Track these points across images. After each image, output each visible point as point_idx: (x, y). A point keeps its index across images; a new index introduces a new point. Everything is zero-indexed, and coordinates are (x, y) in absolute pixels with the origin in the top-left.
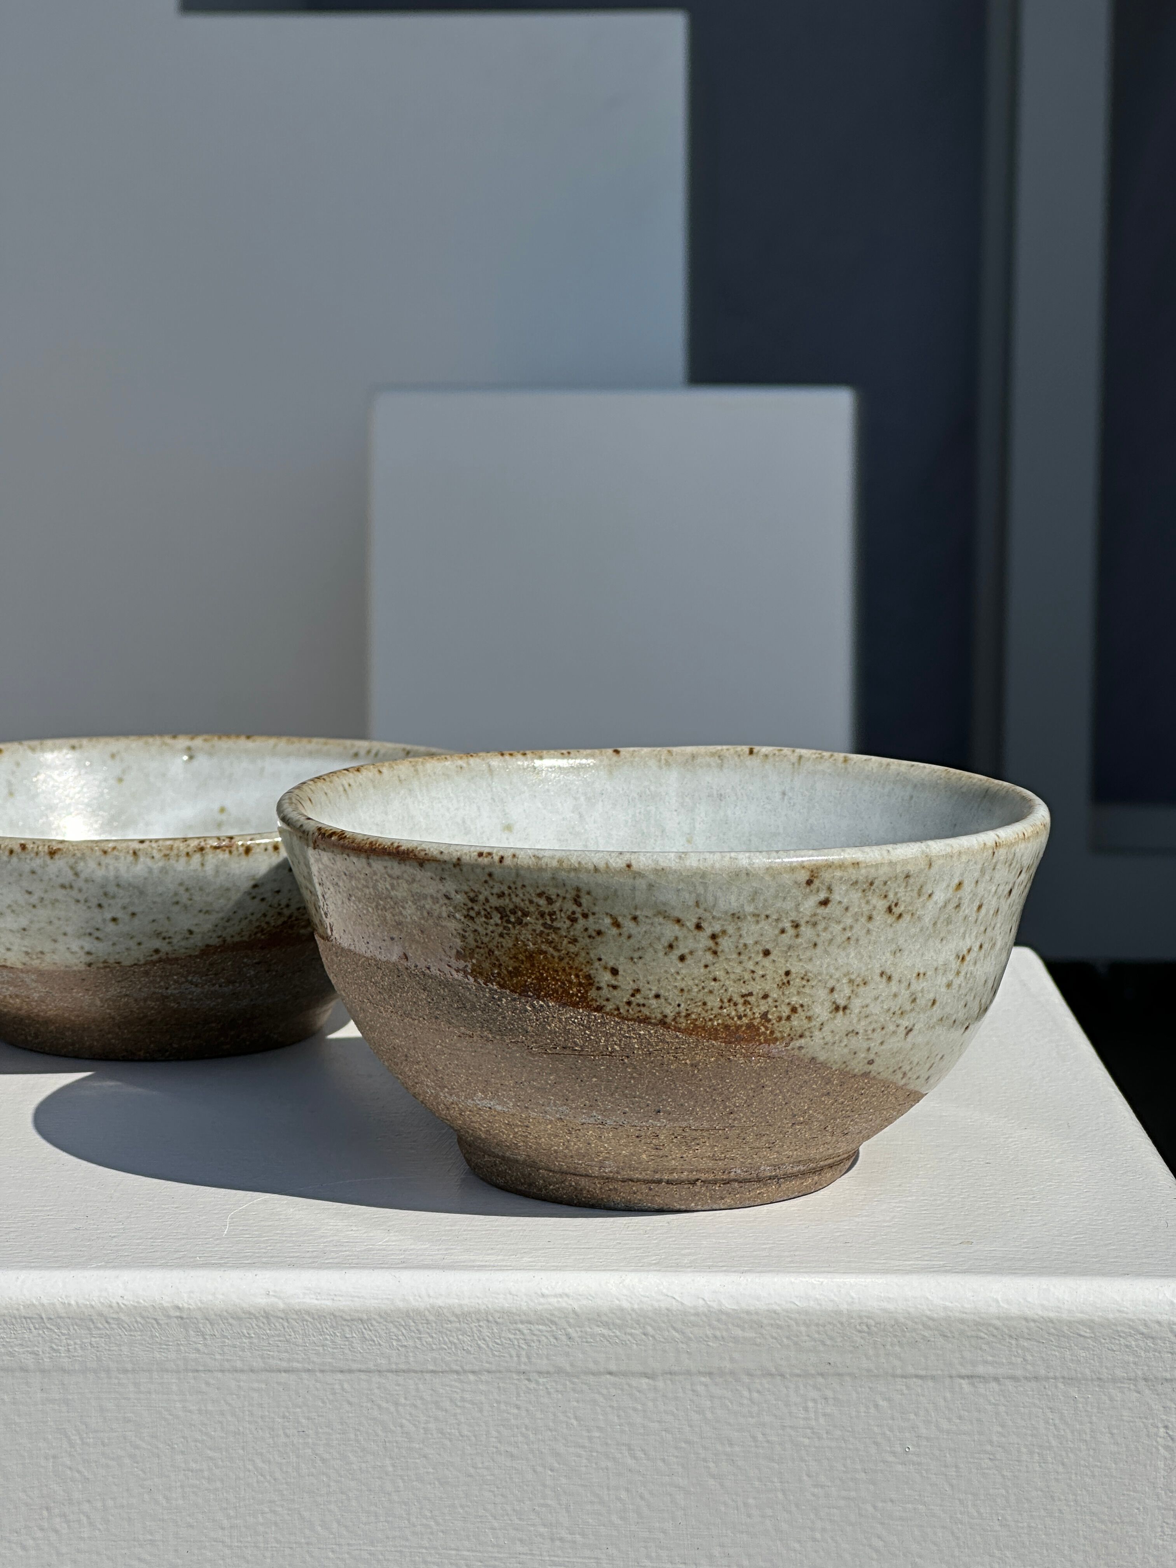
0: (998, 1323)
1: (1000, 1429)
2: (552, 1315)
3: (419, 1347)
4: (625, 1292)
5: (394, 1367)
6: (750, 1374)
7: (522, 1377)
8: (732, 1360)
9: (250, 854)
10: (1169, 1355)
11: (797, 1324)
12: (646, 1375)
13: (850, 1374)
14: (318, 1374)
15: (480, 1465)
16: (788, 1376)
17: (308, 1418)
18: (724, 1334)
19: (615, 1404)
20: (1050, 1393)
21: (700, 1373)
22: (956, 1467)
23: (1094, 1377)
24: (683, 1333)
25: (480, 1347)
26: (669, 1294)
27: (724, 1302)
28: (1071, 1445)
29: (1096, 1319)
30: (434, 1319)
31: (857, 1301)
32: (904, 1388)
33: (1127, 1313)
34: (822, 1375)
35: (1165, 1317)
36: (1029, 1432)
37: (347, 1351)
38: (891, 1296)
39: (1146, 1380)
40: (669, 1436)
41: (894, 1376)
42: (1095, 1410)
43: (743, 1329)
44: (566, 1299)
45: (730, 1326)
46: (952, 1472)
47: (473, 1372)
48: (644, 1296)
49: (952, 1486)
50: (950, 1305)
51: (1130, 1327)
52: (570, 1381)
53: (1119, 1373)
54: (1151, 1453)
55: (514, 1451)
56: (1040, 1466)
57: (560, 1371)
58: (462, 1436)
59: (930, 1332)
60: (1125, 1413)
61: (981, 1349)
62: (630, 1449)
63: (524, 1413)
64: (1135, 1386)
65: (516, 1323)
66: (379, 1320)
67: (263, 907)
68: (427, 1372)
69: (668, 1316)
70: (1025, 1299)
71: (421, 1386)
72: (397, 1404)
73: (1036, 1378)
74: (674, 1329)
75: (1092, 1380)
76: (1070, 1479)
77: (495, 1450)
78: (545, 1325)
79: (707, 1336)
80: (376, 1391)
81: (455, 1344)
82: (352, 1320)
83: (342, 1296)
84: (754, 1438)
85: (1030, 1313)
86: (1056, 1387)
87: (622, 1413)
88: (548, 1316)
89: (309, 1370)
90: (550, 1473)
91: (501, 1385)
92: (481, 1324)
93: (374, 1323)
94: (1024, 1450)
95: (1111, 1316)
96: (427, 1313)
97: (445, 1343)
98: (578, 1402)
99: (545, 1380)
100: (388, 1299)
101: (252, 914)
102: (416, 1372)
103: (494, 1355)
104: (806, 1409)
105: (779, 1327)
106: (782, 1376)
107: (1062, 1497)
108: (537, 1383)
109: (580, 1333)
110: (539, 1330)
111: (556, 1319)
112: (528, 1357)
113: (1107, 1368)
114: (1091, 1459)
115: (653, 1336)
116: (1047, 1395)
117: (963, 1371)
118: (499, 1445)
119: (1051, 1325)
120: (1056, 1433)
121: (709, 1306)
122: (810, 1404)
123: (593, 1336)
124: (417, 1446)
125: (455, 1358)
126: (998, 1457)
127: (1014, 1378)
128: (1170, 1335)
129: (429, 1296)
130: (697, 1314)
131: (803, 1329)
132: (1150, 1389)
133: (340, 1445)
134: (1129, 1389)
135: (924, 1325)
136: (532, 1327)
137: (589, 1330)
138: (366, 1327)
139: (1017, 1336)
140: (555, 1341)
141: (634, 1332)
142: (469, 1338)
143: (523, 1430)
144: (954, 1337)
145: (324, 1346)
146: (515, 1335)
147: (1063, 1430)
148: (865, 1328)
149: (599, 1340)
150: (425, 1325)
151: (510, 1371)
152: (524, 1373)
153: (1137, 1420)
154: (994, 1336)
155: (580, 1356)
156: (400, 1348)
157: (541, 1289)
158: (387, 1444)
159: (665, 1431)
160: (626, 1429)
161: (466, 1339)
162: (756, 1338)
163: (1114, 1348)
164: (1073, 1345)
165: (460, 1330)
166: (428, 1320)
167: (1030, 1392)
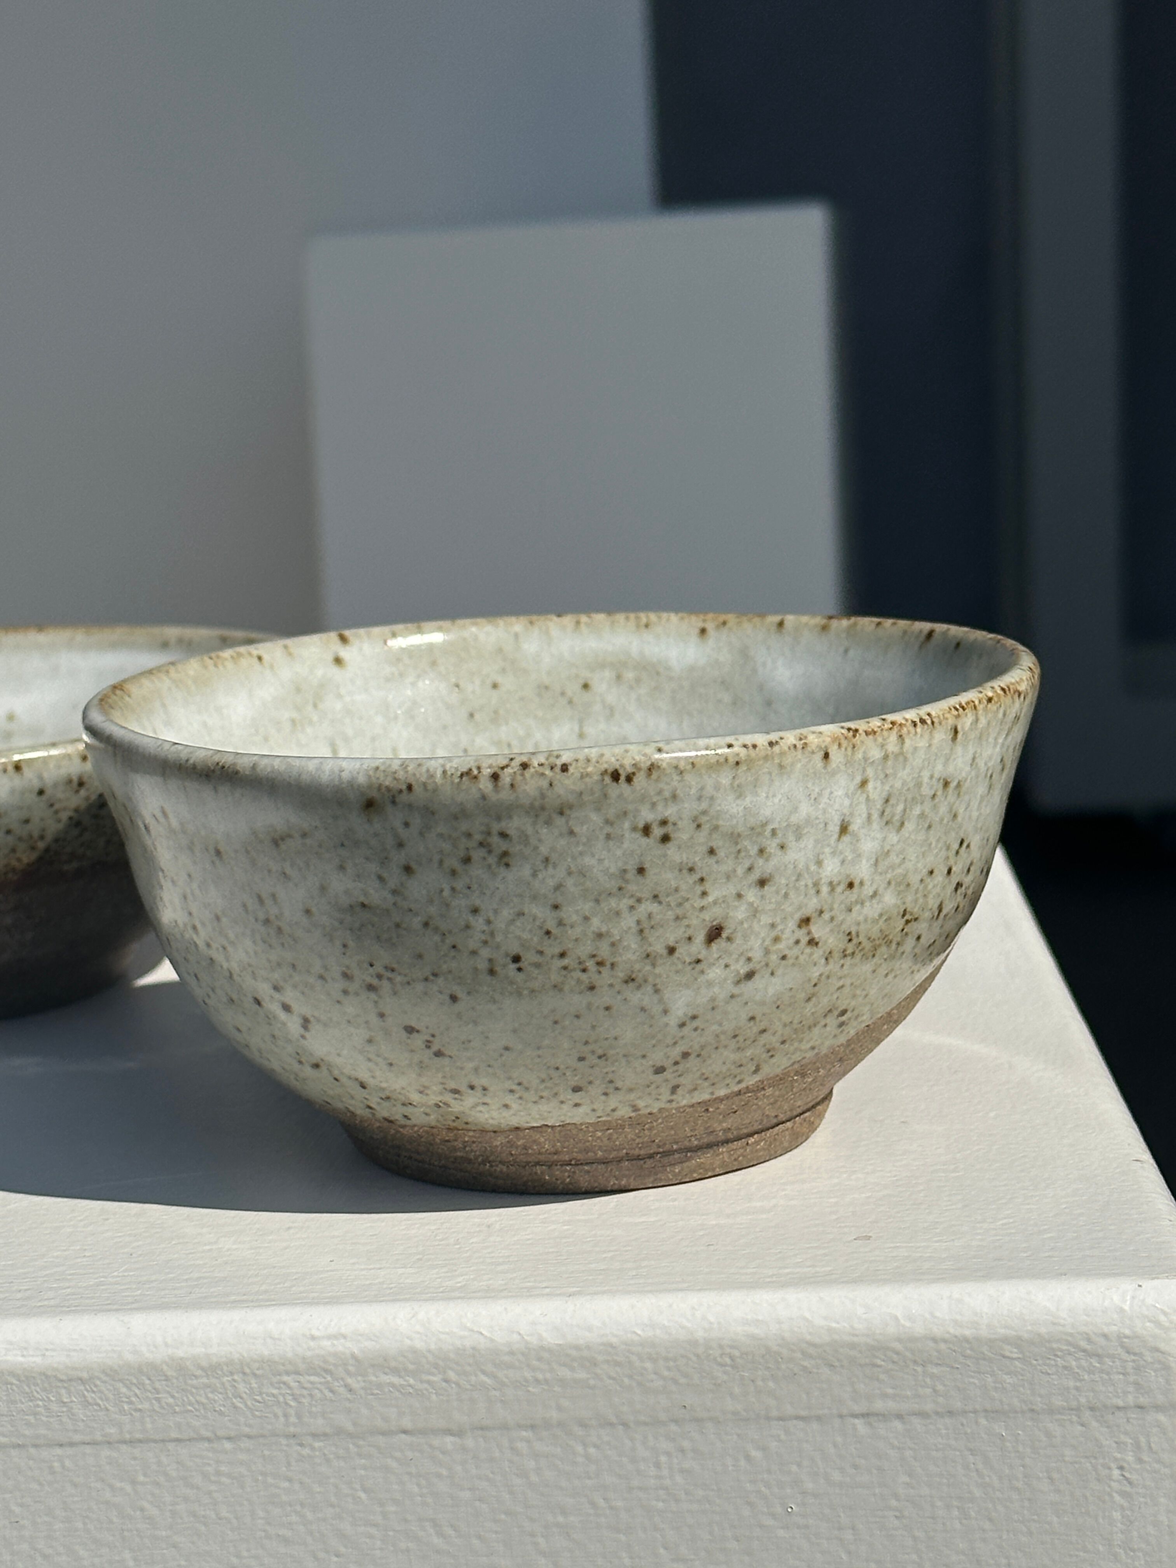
0: (898, 1346)
1: (907, 1479)
2: (325, 1362)
3: (157, 1409)
4: (418, 1328)
5: (127, 1436)
6: (583, 1425)
7: (292, 1441)
8: (559, 1408)
10: (1121, 1376)
11: (640, 1359)
12: (449, 1432)
13: (712, 1419)
14: (32, 1451)
15: (245, 1554)
16: (632, 1425)
17: (21, 1505)
18: (549, 1376)
19: (413, 1470)
20: (969, 1431)
22: (854, 1528)
23: (1025, 1408)
24: (495, 1377)
25: (235, 1407)
26: (476, 1328)
27: (545, 1335)
28: (998, 1494)
29: (1026, 1336)
30: (175, 1374)
31: (715, 1326)
32: (782, 1433)
33: (1064, 1326)
34: (676, 1421)
35: (1114, 1328)
36: (945, 1481)
37: (64, 1420)
38: (760, 1318)
39: (1092, 1409)
40: (484, 1506)
41: (768, 1418)
42: (1028, 1450)
43: (572, 1369)
44: (342, 1341)
45: (555, 1366)
46: (848, 1536)
47: (229, 1439)
48: (443, 1333)
49: (849, 1553)
50: (837, 1325)
51: (1069, 1344)
52: (354, 1444)
53: (1058, 1402)
54: (1104, 1502)
55: (288, 1533)
56: (961, 1523)
57: (340, 1432)
58: (220, 1519)
59: (813, 1362)
60: (1068, 1452)
61: (878, 1380)
62: (435, 1525)
63: (297, 1486)
64: (1079, 1417)
65: (280, 1375)
66: (104, 1377)
68: (170, 1441)
69: (474, 1356)
70: (932, 1314)
71: (164, 1460)
72: (134, 1482)
73: (951, 1413)
74: (484, 1372)
75: (1023, 1412)
76: (1001, 1538)
77: (263, 1534)
78: (318, 1375)
79: (526, 1381)
80: (107, 1467)
81: (203, 1404)
82: (70, 1380)
83: (53, 1350)
84: (593, 1504)
85: (937, 1331)
86: (977, 1422)
87: (424, 1482)
88: (321, 1364)
89: (18, 1446)
90: (335, 1559)
91: (266, 1453)
92: (236, 1377)
93: (98, 1382)
94: (939, 1504)
95: (1043, 1330)
96: (165, 1368)
97: (191, 1404)
98: (365, 1468)
99: (321, 1444)
100: (113, 1351)
102: (155, 1441)
103: (254, 1416)
104: (658, 1465)
105: (617, 1364)
106: (625, 1425)
107: (992, 1562)
108: (313, 1448)
109: (363, 1384)
110: (312, 1383)
111: (331, 1367)
112: (299, 1416)
113: (1041, 1396)
114: (1026, 1512)
115: (457, 1384)
116: (966, 1433)
117: (857, 1409)
118: (267, 1528)
119: (967, 1346)
120: (979, 1480)
121: (527, 1342)
122: (663, 1459)
123: (380, 1386)
124: (164, 1533)
125: (204, 1422)
126: (906, 1513)
127: (922, 1414)
128: (1120, 1350)
129: (166, 1345)
130: (512, 1353)
131: (648, 1365)
132: (1098, 1421)
133: (64, 1537)
134: (1072, 1422)
135: (803, 1353)
136: (301, 1378)
137: (374, 1379)
138: (88, 1387)
139: (923, 1361)
140: (331, 1395)
141: (432, 1378)
142: (220, 1396)
143: (298, 1508)
144: (842, 1366)
145: (35, 1414)
146: (279, 1388)
147: (989, 1476)
148: (728, 1361)
149: (386, 1390)
150: (164, 1383)
151: (277, 1435)
152: (294, 1436)
153: (1083, 1460)
154: (894, 1362)
155: (365, 1411)
156: (133, 1413)
157: (310, 1329)
158: (126, 1533)
159: (479, 1500)
160: (430, 1500)
161: (216, 1398)
162: (588, 1379)
163: (1049, 1371)
164: (995, 1369)
165: (208, 1386)
166: (166, 1376)
167: (944, 1431)
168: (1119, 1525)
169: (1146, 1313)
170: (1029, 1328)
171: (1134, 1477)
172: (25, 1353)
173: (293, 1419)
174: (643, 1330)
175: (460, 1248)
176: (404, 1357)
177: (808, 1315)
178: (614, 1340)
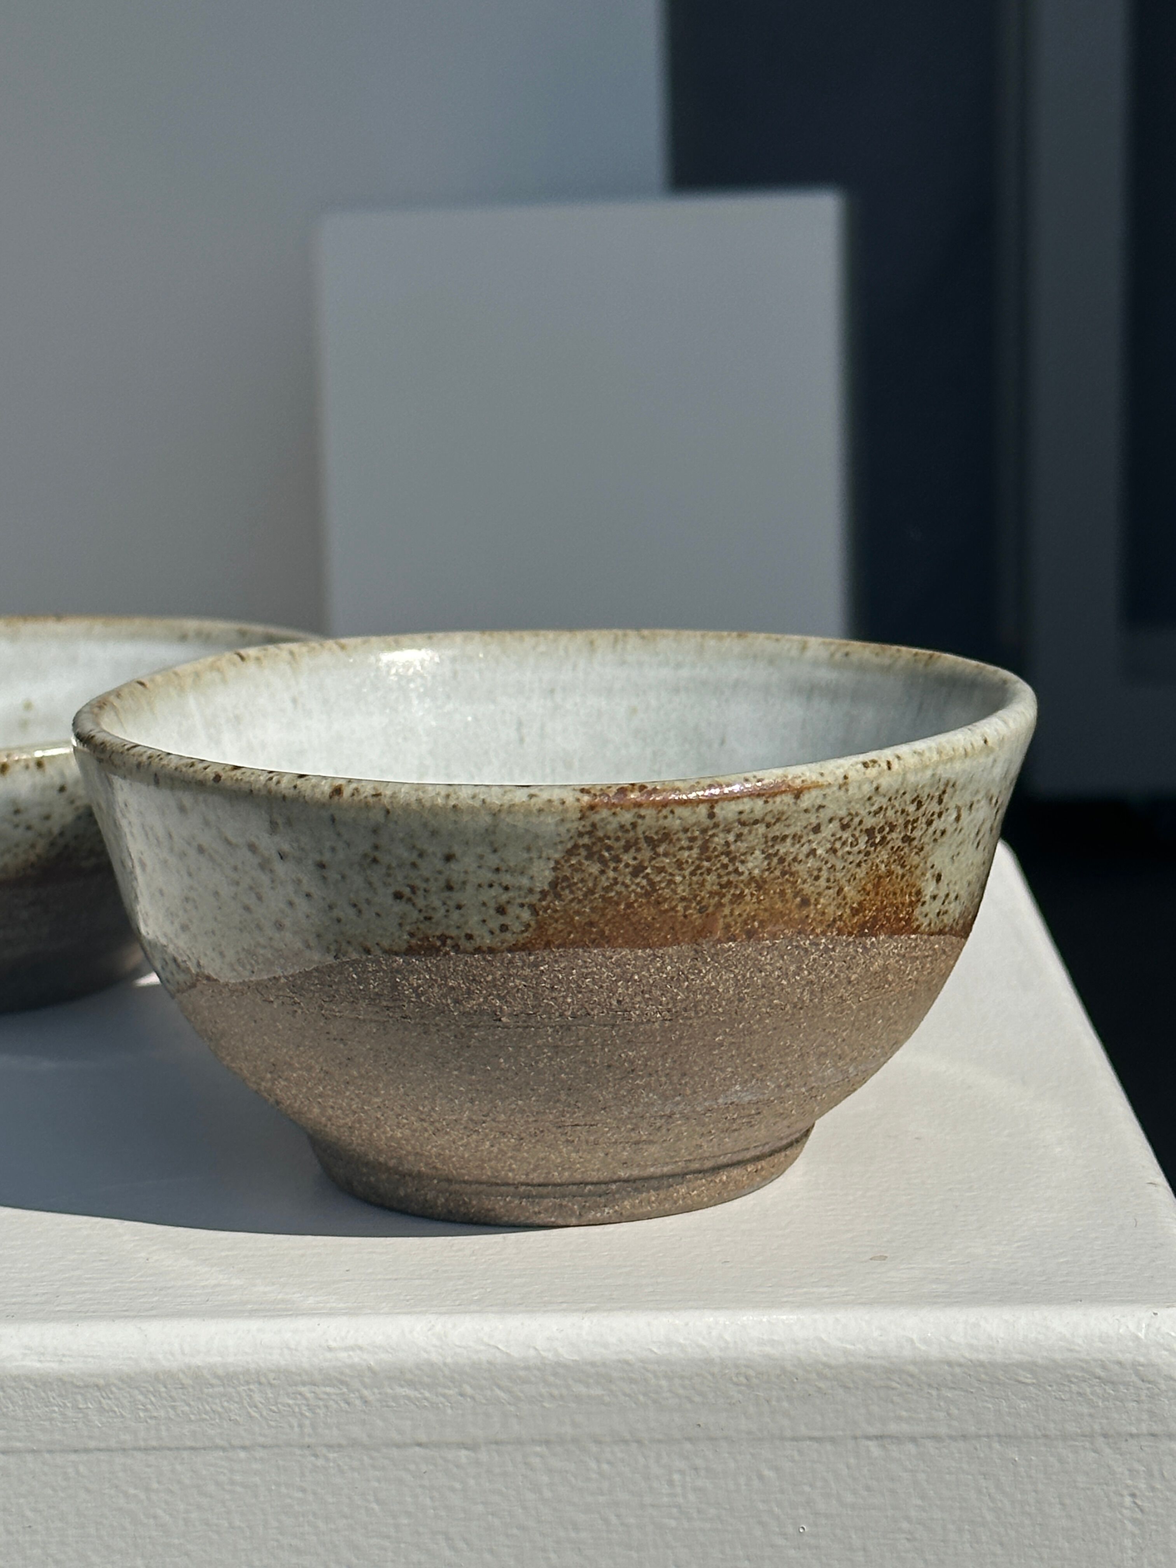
0: (913, 1369)
1: (919, 1502)
2: (342, 1373)
3: (173, 1417)
4: (435, 1341)
5: (142, 1444)
6: (598, 1442)
7: (307, 1452)
8: (574, 1424)
9: (8, 773)
10: (1134, 1404)
11: (656, 1376)
12: (463, 1446)
13: (726, 1438)
14: (47, 1456)
16: (646, 1442)
17: (35, 1510)
18: (564, 1392)
19: (426, 1483)
20: (982, 1455)
21: (533, 1441)
22: (865, 1549)
23: (1039, 1433)
25: (251, 1417)
26: (492, 1343)
27: (561, 1350)
28: (1010, 1519)
29: (1040, 1361)
30: (191, 1382)
31: (731, 1345)
32: (796, 1454)
33: (1079, 1352)
34: (689, 1439)
35: (1130, 1356)
36: (957, 1504)
37: (80, 1425)
38: (776, 1338)
39: (1105, 1436)
40: (497, 1520)
41: (782, 1438)
42: (1041, 1476)
43: (588, 1386)
44: (358, 1352)
45: (571, 1382)
46: (860, 1557)
47: (244, 1448)
48: (460, 1347)
50: (852, 1347)
51: (1082, 1369)
52: (368, 1455)
53: (1071, 1428)
54: (1115, 1529)
55: (300, 1544)
56: (971, 1547)
57: (355, 1443)
58: (233, 1528)
59: (827, 1383)
60: (1080, 1478)
61: (892, 1402)
62: (448, 1538)
63: (311, 1498)
64: (1092, 1444)
65: (296, 1385)
66: (120, 1384)
67: (30, 834)
68: (185, 1449)
69: (490, 1370)
70: (947, 1338)
71: (178, 1467)
72: (148, 1489)
73: (964, 1437)
74: (499, 1387)
75: (1036, 1437)
77: (275, 1544)
78: (334, 1386)
79: (541, 1396)
80: (120, 1474)
81: (219, 1413)
82: (87, 1386)
83: (70, 1356)
84: (606, 1521)
85: (953, 1355)
86: (990, 1447)
87: (436, 1494)
88: (336, 1375)
89: (33, 1451)
91: (281, 1463)
92: (252, 1387)
93: (114, 1389)
94: (950, 1527)
95: (1058, 1357)
96: (181, 1376)
97: (206, 1413)
98: (379, 1481)
99: (335, 1455)
100: (130, 1358)
101: (17, 845)
102: (170, 1449)
103: (270, 1427)
104: (671, 1483)
105: (632, 1381)
106: (639, 1442)
108: (327, 1459)
109: (378, 1396)
110: (327, 1394)
111: (348, 1379)
112: (314, 1426)
113: (1054, 1422)
114: (1037, 1538)
115: (473, 1398)
116: (978, 1458)
117: (872, 1431)
118: (280, 1537)
119: (981, 1369)
120: (991, 1505)
121: (543, 1358)
122: (676, 1477)
123: (395, 1398)
124: (176, 1541)
125: (219, 1431)
126: (918, 1536)
127: (936, 1438)
128: (1134, 1378)
129: (183, 1353)
130: (527, 1368)
131: (664, 1383)
132: (1111, 1448)
133: (77, 1542)
134: (1084, 1448)
135: (818, 1374)
136: (317, 1390)
137: (389, 1391)
138: (104, 1395)
139: (939, 1385)
140: (347, 1406)
141: (447, 1391)
142: (236, 1405)
143: (311, 1518)
144: (857, 1388)
145: (51, 1420)
146: (295, 1399)
147: (1001, 1501)
148: (744, 1381)
149: (402, 1403)
150: (180, 1391)
151: (291, 1446)
152: (309, 1447)
153: (1095, 1487)
154: (909, 1385)
155: (380, 1423)
156: (149, 1420)
157: (327, 1341)
158: (139, 1541)
159: (492, 1515)
160: (443, 1513)
161: (232, 1407)
162: (603, 1395)
163: (1063, 1397)
164: (1010, 1394)
165: (224, 1395)
166: (182, 1384)
167: (957, 1455)
168: (1129, 1551)
169: (1162, 1341)
170: (1045, 1354)
171: (1146, 1505)
172: (42, 1358)
173: (308, 1430)
174: (659, 1348)
175: (476, 1260)
176: (421, 1369)
177: (824, 1336)
178: (630, 1357)
